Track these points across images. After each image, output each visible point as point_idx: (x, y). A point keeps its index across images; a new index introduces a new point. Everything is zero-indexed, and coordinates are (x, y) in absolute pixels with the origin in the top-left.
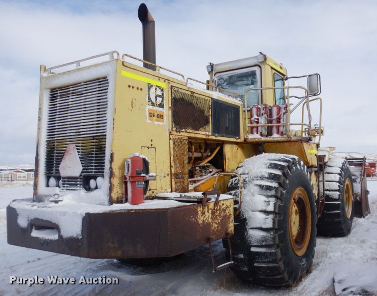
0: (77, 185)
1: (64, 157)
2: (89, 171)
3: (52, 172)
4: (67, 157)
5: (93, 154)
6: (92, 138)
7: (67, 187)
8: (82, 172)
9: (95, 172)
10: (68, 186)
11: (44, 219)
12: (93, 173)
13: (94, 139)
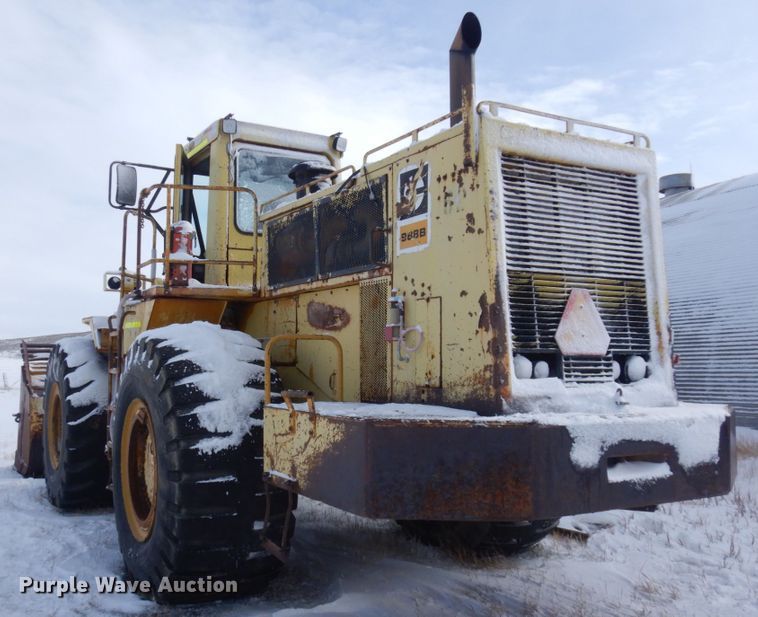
0: (599, 371)
1: (566, 312)
2: (623, 344)
3: (533, 343)
4: (572, 313)
5: (624, 313)
6: (619, 282)
7: (576, 376)
8: (610, 347)
9: (633, 347)
10: (580, 374)
11: (644, 440)
12: (630, 350)
13: (622, 284)
